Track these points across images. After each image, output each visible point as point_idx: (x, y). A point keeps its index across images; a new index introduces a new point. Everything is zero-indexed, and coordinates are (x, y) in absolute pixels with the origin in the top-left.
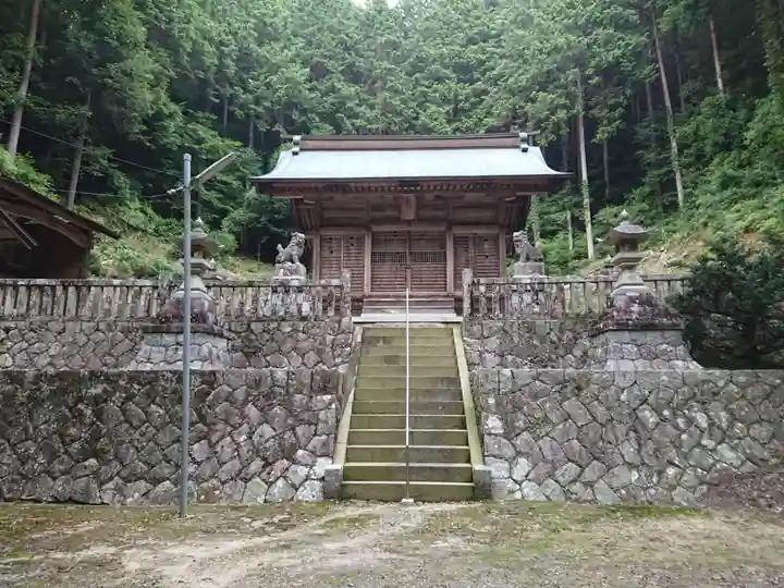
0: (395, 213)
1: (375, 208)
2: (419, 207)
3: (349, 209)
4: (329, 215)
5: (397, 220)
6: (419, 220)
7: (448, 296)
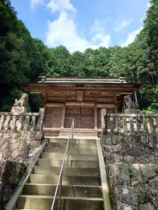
0: (75, 99)
1: (67, 97)
2: (84, 97)
3: (57, 97)
4: (50, 98)
5: (75, 101)
6: (84, 101)
7: (95, 131)
